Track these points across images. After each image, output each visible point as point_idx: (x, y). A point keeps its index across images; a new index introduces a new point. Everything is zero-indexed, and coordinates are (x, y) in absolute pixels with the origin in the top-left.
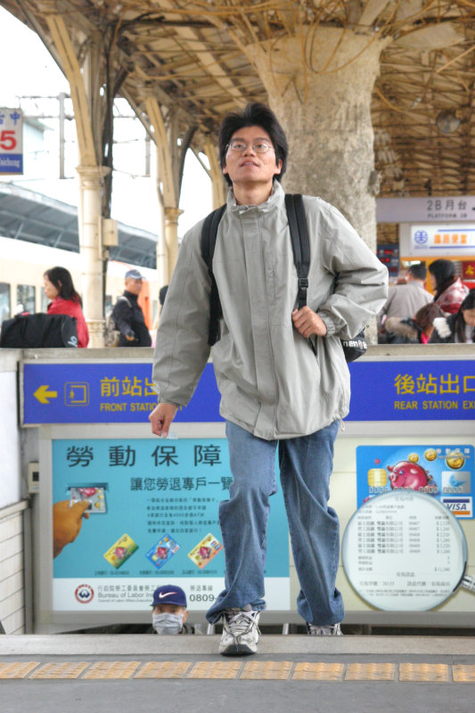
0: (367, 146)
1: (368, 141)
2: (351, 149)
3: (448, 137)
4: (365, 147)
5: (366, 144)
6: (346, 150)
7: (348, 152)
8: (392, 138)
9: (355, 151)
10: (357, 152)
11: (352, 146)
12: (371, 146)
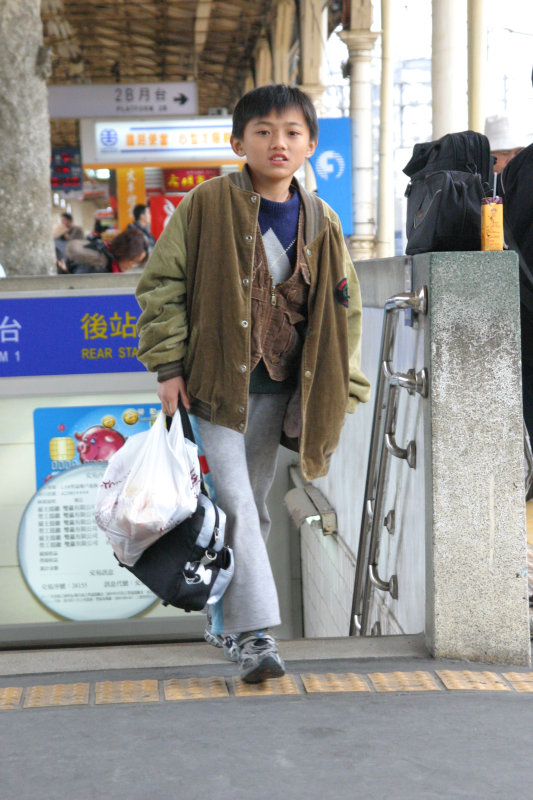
0: (32, 13)
1: (32, 5)
2: (10, 16)
3: (138, 5)
4: (29, 13)
5: (30, 9)
6: (5, 16)
7: (7, 19)
8: (66, 5)
9: (17, 19)
10: (19, 19)
11: (12, 12)
12: (37, 12)
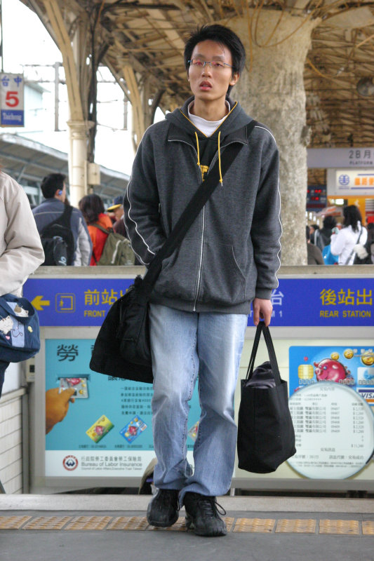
0: (300, 106)
1: (301, 102)
2: (287, 108)
3: (367, 100)
4: (298, 106)
5: (299, 104)
6: (284, 109)
7: (285, 110)
8: (322, 100)
9: (291, 110)
10: (292, 110)
11: (288, 106)
12: (303, 106)
